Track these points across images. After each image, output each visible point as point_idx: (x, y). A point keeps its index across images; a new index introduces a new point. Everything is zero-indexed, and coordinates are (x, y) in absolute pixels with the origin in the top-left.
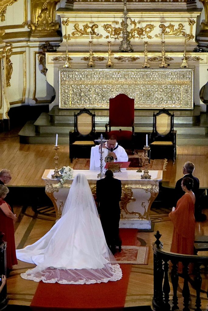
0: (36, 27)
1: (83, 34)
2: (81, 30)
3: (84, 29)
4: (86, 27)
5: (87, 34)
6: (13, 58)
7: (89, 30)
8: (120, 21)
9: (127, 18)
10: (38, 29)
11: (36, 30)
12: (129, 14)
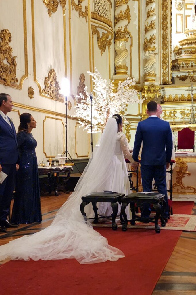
0: (144, 116)
1: (168, 117)
2: (168, 115)
3: (170, 114)
4: (171, 113)
5: (171, 117)
6: (131, 131)
7: (172, 115)
8: (189, 109)
9: (193, 107)
10: (145, 117)
11: (144, 117)
12: (195, 104)
